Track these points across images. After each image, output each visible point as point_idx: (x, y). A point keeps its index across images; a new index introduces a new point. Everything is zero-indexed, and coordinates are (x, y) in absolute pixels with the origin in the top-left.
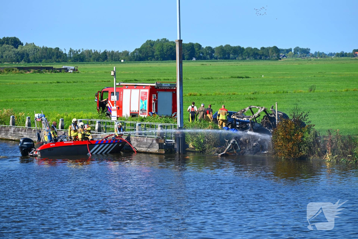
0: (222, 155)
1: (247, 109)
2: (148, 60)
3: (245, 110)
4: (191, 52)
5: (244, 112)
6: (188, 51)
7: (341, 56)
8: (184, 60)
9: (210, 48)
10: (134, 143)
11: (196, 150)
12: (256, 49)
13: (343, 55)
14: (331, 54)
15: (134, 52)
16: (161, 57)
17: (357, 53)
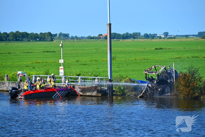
1: (153, 67)
10: (78, 90)
11: (118, 93)
12: (37, 34)
17: (101, 36)
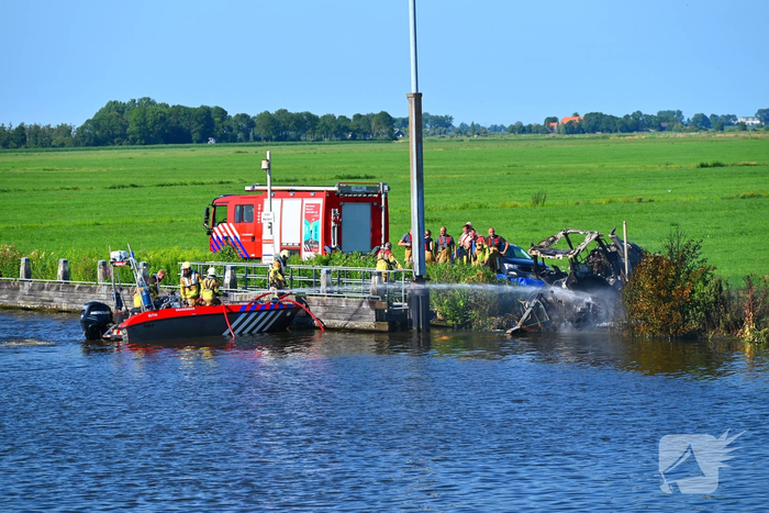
0: (513, 332)
1: (559, 235)
2: (114, 144)
3: (555, 239)
4: (206, 127)
5: (553, 242)
6: (200, 123)
7: (519, 133)
8: (192, 142)
9: (245, 116)
10: (316, 310)
11: (450, 322)
12: (343, 118)
13: (522, 129)
14: (495, 129)
15: (83, 128)
16: (141, 138)
17: (555, 124)
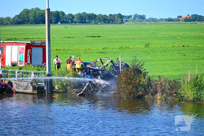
0: (79, 95)
1: (99, 60)
2: (25, 24)
3: (97, 61)
4: (57, 18)
5: (96, 62)
6: (55, 17)
7: (168, 21)
8: (52, 23)
9: (71, 15)
11: (61, 91)
12: (105, 15)
13: (170, 20)
14: (161, 20)
15: (14, 18)
16: (34, 22)
17: (181, 18)
